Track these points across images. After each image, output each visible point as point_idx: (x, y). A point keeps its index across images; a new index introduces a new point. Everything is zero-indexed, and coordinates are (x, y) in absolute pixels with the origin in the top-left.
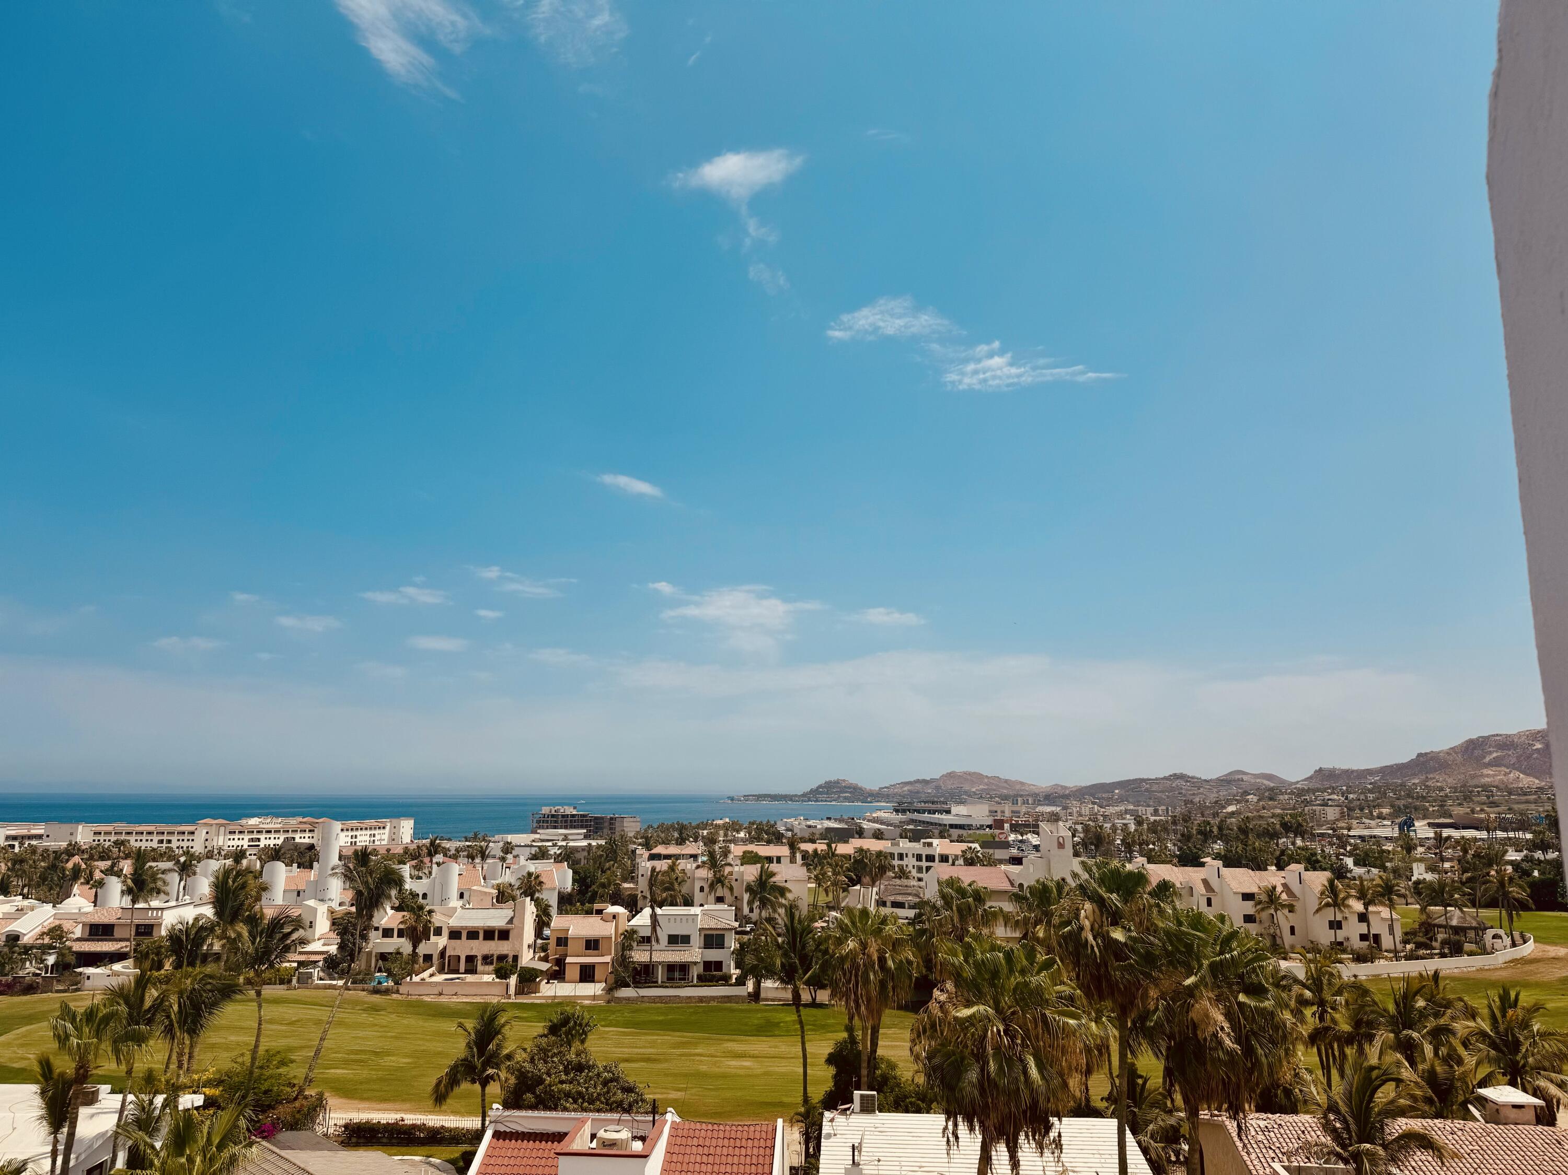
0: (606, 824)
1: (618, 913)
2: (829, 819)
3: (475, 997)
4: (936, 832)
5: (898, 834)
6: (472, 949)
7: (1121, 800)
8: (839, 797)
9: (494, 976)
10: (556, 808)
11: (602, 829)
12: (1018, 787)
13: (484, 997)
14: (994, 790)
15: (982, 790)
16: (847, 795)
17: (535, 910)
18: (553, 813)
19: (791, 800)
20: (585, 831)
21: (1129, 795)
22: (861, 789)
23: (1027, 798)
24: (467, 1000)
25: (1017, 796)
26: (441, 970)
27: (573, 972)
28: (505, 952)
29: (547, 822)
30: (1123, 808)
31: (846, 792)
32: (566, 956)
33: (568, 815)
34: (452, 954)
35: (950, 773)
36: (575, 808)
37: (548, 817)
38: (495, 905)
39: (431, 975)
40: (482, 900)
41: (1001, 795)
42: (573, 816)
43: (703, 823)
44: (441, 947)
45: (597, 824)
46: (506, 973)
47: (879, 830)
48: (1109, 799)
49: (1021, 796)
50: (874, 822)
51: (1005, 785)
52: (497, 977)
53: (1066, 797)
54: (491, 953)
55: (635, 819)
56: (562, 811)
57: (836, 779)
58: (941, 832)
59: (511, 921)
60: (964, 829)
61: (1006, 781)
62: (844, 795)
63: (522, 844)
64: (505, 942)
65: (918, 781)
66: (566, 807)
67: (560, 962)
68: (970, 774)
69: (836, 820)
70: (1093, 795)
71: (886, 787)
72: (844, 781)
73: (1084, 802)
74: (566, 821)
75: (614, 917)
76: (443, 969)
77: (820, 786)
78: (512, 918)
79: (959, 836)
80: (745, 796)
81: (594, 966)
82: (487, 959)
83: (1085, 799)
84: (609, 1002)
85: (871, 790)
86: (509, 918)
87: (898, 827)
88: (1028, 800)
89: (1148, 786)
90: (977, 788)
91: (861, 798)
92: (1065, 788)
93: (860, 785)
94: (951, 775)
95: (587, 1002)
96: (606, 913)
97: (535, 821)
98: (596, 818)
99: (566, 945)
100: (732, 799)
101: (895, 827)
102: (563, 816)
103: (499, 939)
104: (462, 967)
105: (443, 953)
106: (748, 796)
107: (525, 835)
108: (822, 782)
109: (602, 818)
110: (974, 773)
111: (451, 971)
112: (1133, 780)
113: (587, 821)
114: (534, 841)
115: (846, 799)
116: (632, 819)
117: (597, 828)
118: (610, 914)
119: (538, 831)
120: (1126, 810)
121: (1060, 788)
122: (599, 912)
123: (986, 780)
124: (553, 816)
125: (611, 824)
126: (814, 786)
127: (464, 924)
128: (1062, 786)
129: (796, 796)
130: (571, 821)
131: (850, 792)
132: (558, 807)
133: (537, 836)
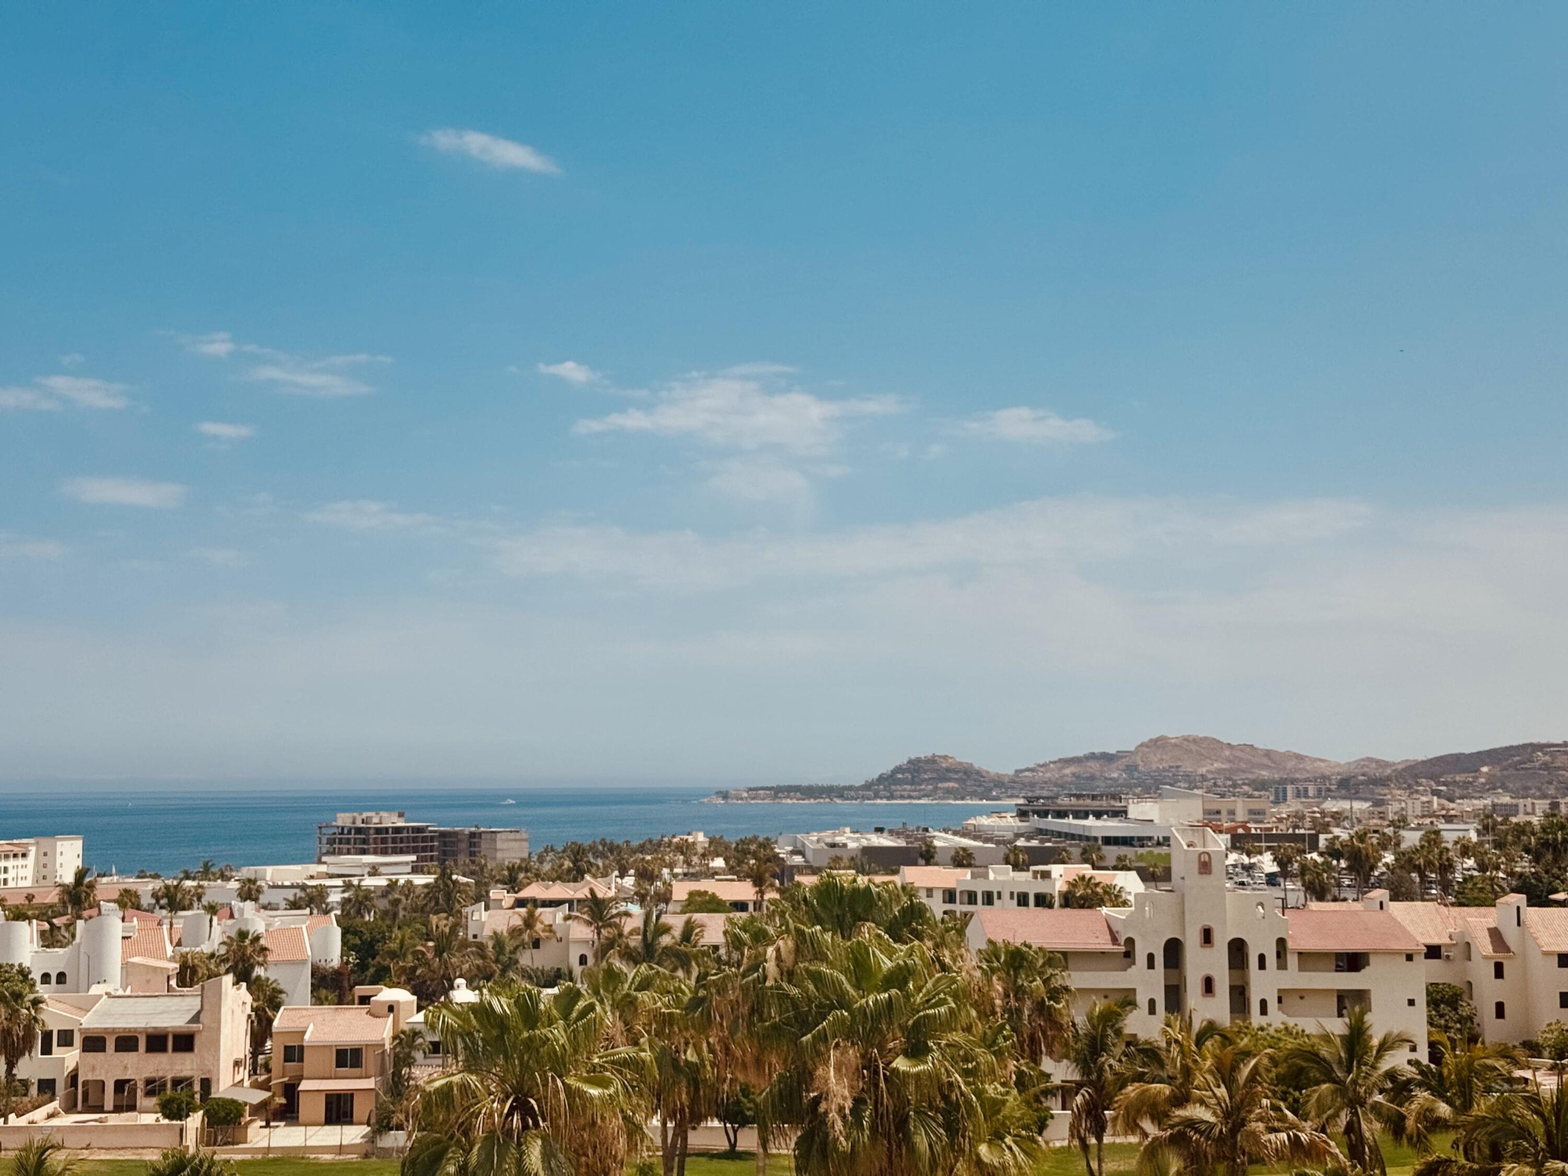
0: (463, 846)
1: (398, 1002)
2: (879, 830)
3: (121, 1152)
4: (1076, 852)
5: (1002, 855)
6: (126, 1067)
7: (1492, 786)
8: (936, 789)
9: (160, 1115)
10: (365, 815)
11: (454, 854)
12: (1290, 764)
13: (140, 1151)
14: (1244, 771)
15: (1219, 771)
16: (951, 784)
17: (249, 999)
18: (359, 824)
19: (841, 796)
20: (413, 858)
21: (1508, 777)
22: (978, 773)
23: (1306, 784)
24: (108, 1157)
25: (1284, 782)
26: (70, 1108)
27: (312, 1107)
28: (186, 1073)
29: (348, 841)
30: (1488, 802)
31: (949, 780)
32: (301, 1078)
33: (387, 829)
34: (90, 1077)
35: (1157, 740)
36: (401, 815)
37: (349, 833)
38: (174, 990)
39: (51, 1116)
40: (148, 981)
41: (1254, 781)
42: (398, 830)
43: (650, 841)
44: (70, 1065)
45: (445, 844)
46: (180, 1109)
47: (964, 849)
48: (1466, 785)
49: (1293, 781)
50: (964, 835)
51: (1266, 761)
52: (166, 1116)
53: (1383, 782)
54: (161, 1074)
55: (518, 836)
56: (376, 820)
57: (929, 754)
58: (1084, 852)
59: (196, 1019)
60: (1132, 845)
61: (1268, 754)
62: (946, 785)
63: (287, 883)
64: (187, 1056)
65: (1092, 757)
66: (384, 814)
67: (290, 1091)
68: (1195, 741)
69: (891, 832)
70: (1434, 777)
71: (1028, 770)
72: (945, 757)
73: (1417, 792)
74: (384, 841)
75: (391, 1009)
76: (75, 1105)
77: (898, 769)
78: (199, 1013)
79: (1119, 859)
80: (750, 789)
81: (352, 1095)
82: (153, 1087)
83: (1421, 785)
84: (366, 1156)
85: (998, 775)
86: (194, 1012)
87: (1005, 843)
88: (1306, 790)
89: (1547, 758)
90: (1209, 767)
91: (979, 790)
92: (1384, 764)
93: (976, 765)
94: (1158, 743)
95: (328, 1157)
96: (377, 1002)
97: (324, 840)
98: (443, 834)
99: (301, 1060)
100: (725, 796)
101: (998, 843)
102: (378, 831)
103: (175, 1050)
104: (109, 1103)
105: (73, 1078)
106: (756, 789)
107: (298, 868)
108: (902, 760)
109: (455, 834)
110: (1206, 738)
111: (88, 1109)
112: (1518, 747)
113: (424, 839)
114: (312, 877)
115: (949, 793)
116: (512, 836)
117: (445, 853)
118: (384, 1003)
119: (324, 859)
120: (1494, 805)
121: (1374, 765)
122: (364, 1000)
123: (1227, 753)
124: (359, 831)
125: (472, 844)
126: (886, 768)
127: (109, 1024)
128: (1377, 762)
129: (850, 788)
130: (394, 841)
131: (955, 780)
132: (369, 814)
133: (323, 868)
